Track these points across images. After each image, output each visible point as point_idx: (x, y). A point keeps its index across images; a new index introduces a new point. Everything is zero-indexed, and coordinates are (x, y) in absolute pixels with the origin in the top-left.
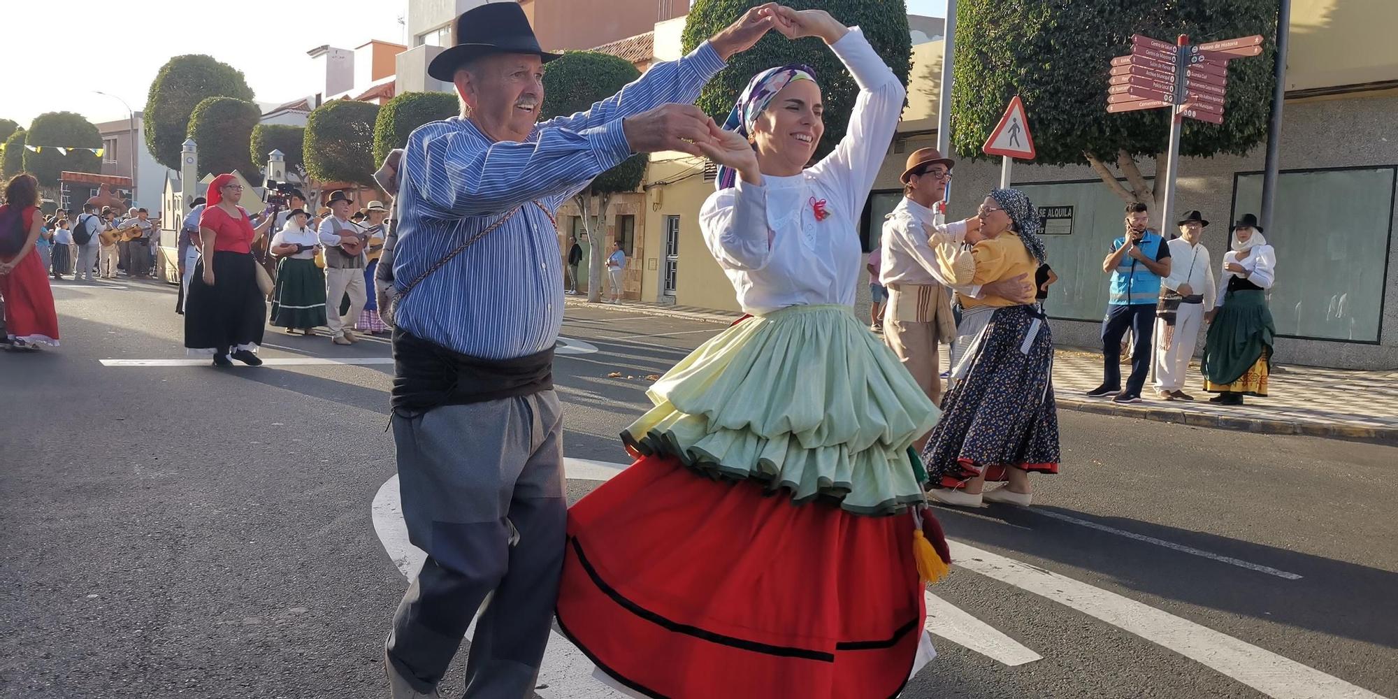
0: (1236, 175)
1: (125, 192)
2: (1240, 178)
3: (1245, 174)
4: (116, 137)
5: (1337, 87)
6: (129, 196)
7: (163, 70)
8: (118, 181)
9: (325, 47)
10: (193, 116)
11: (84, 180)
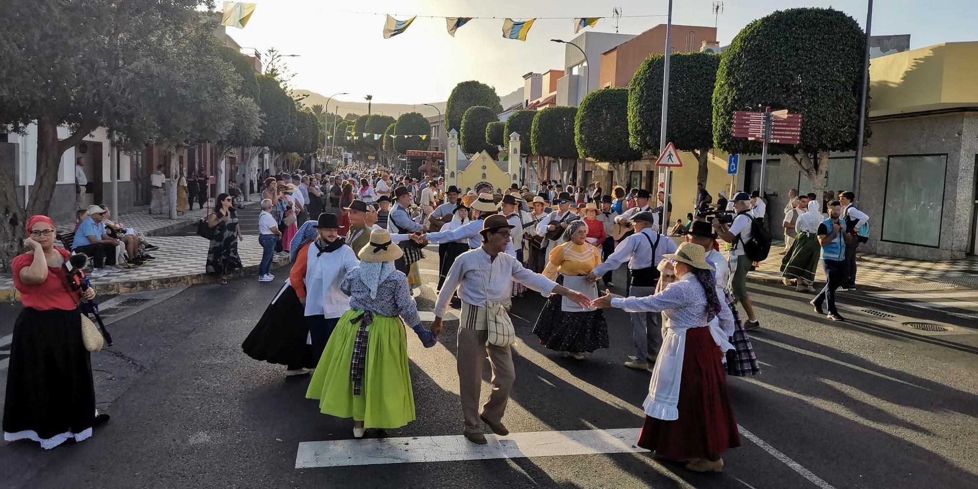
0: (889, 157)
1: (441, 161)
2: (891, 158)
3: (893, 156)
4: (438, 124)
5: (941, 110)
6: (443, 164)
7: (454, 91)
8: (437, 155)
9: (531, 74)
10: (464, 117)
11: (419, 155)
